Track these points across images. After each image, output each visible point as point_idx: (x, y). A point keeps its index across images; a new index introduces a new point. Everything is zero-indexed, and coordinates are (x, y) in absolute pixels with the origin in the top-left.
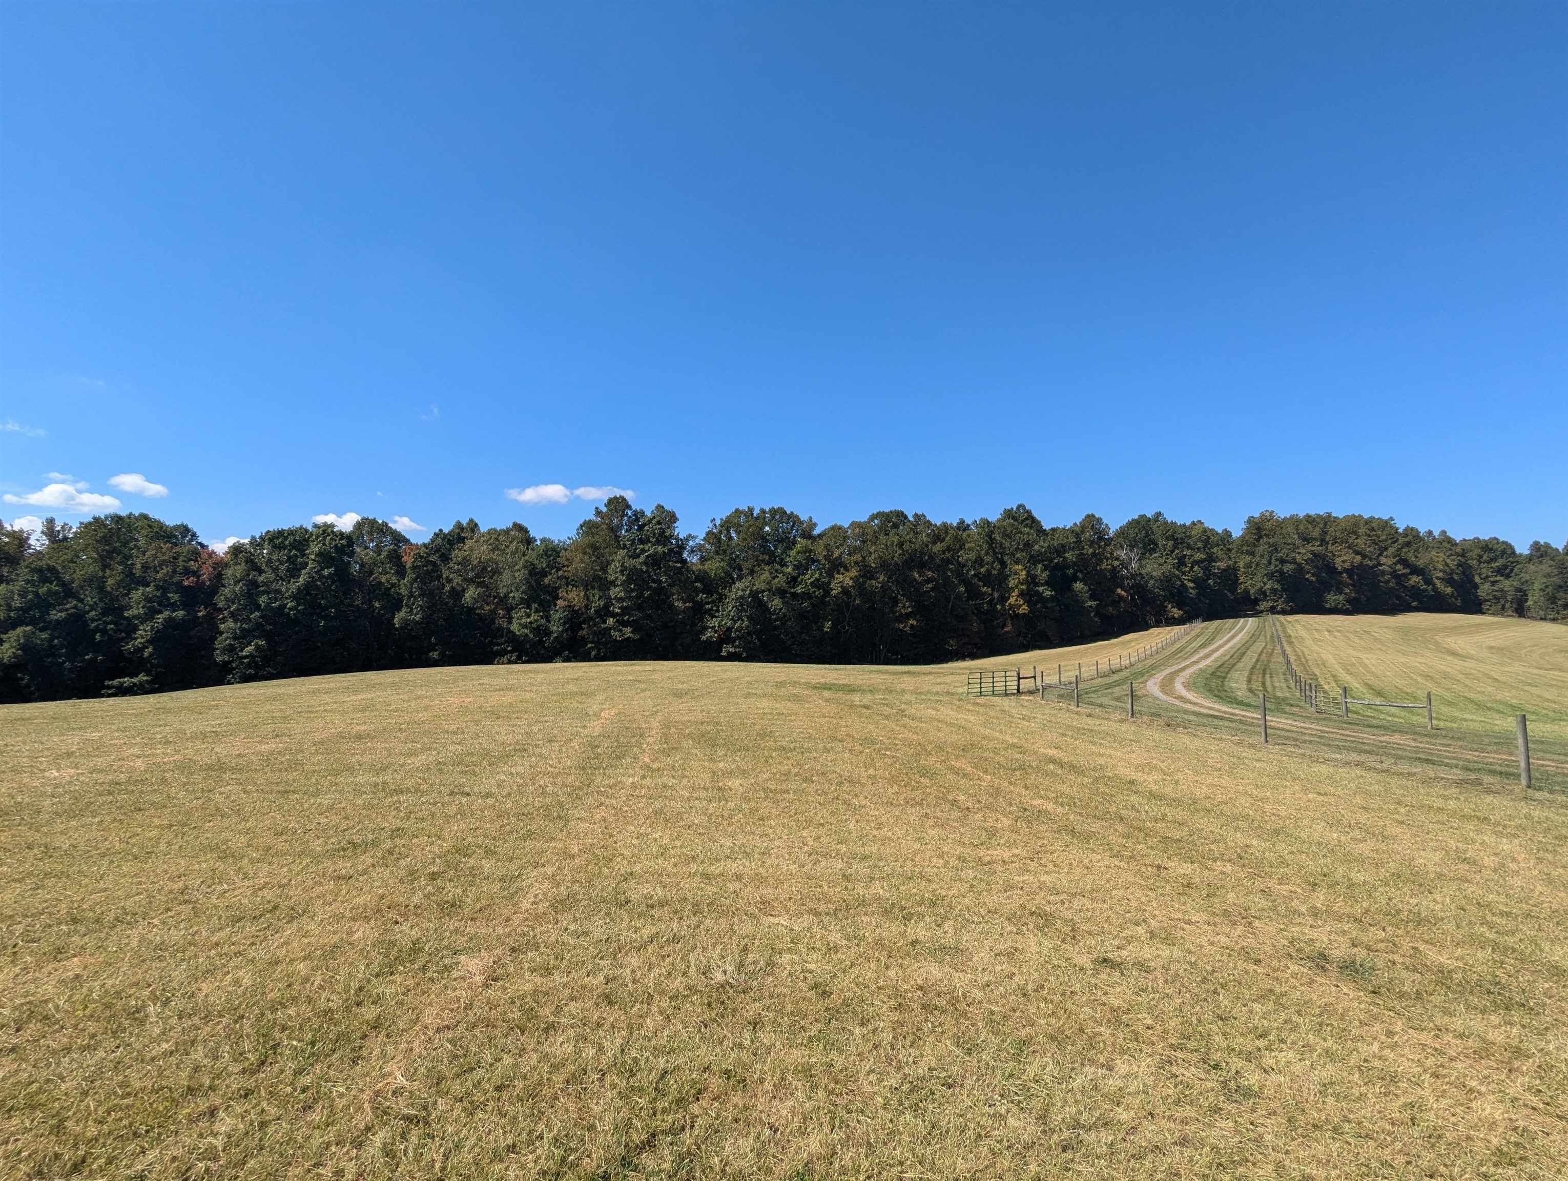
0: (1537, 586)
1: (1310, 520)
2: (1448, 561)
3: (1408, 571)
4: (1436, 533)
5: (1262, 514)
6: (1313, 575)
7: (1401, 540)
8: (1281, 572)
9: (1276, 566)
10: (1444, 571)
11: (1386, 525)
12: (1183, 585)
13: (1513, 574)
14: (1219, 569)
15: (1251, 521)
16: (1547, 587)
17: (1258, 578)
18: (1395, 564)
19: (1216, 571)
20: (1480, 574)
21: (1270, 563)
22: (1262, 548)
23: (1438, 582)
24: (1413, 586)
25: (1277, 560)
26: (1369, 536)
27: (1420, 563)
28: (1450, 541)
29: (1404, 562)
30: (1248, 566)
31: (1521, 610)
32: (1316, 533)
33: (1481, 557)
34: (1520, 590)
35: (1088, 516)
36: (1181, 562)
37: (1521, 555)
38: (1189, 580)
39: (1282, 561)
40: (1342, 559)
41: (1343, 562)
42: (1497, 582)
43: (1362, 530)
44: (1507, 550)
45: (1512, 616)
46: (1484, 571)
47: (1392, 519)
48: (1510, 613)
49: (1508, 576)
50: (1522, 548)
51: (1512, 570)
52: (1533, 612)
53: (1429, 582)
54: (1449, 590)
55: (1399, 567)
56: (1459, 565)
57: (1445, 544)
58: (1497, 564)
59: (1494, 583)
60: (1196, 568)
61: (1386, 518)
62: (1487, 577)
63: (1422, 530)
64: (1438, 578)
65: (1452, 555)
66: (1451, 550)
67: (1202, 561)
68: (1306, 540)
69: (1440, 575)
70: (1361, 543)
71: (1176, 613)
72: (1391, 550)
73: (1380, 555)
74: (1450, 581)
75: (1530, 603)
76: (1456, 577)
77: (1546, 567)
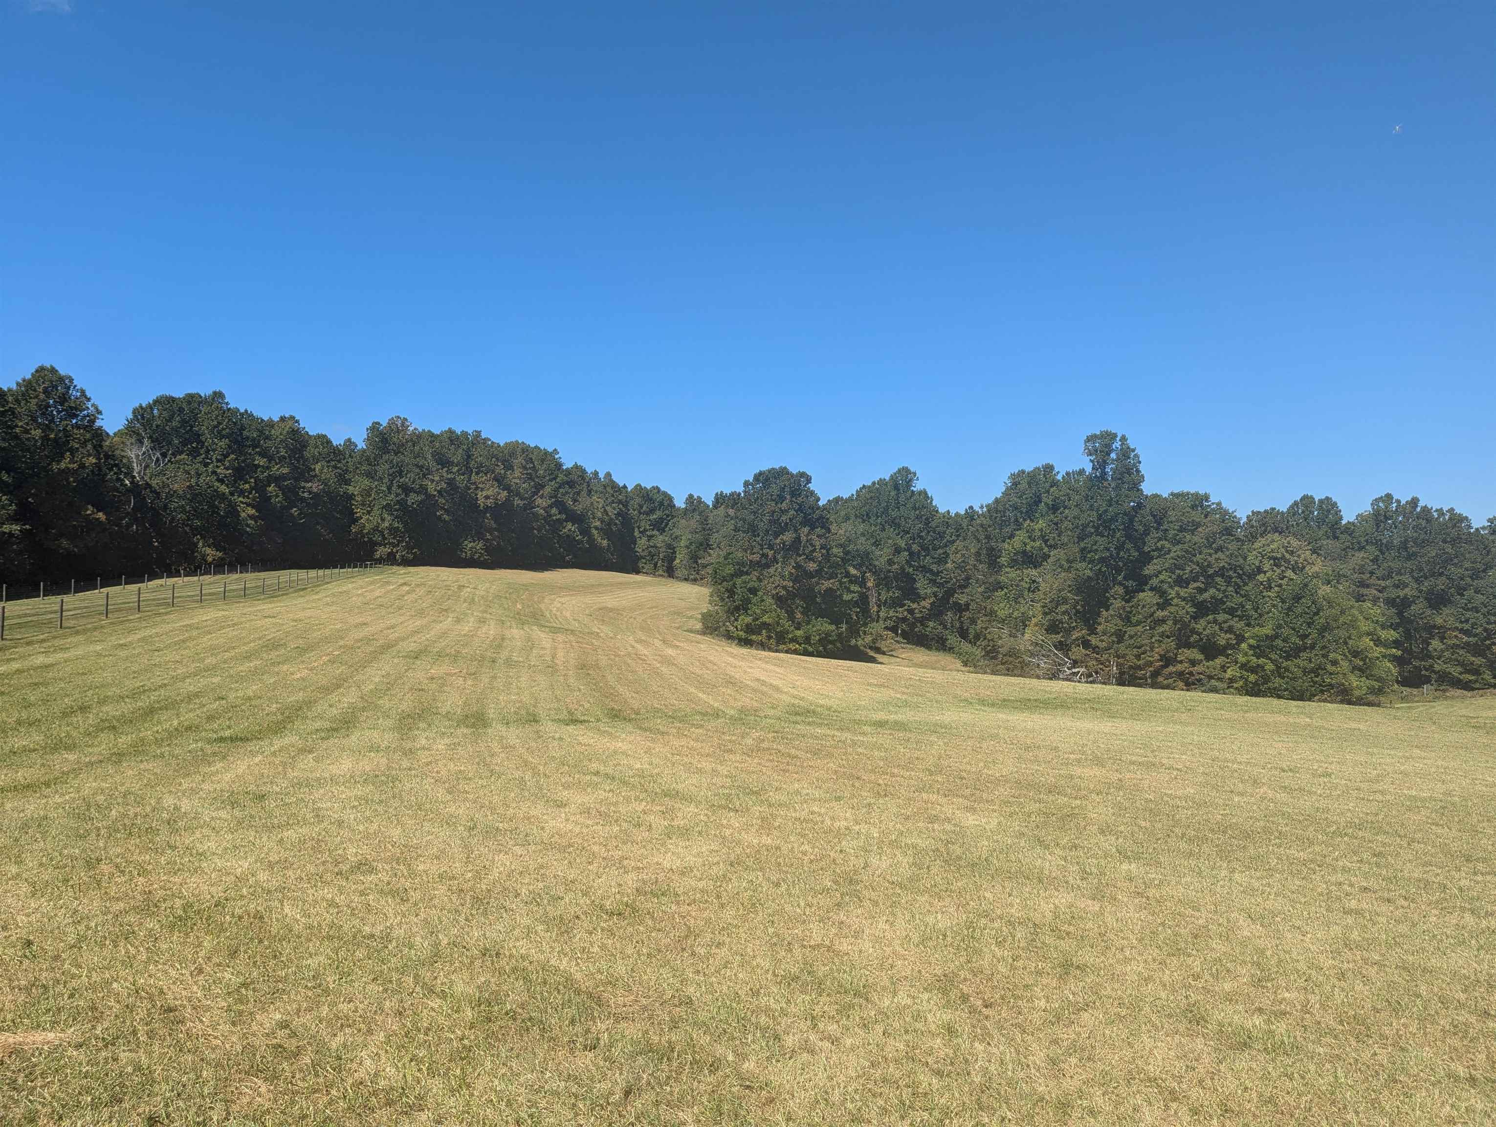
0: (683, 543)
1: (452, 438)
2: (608, 508)
3: (564, 516)
4: (601, 475)
5: (392, 422)
6: (447, 511)
7: (561, 477)
8: (402, 503)
9: (397, 495)
10: (602, 522)
11: (548, 458)
12: (233, 511)
13: (667, 529)
14: (310, 492)
15: (374, 428)
16: (691, 544)
17: (376, 511)
18: (551, 506)
19: (306, 495)
20: (639, 528)
21: (389, 488)
22: (383, 468)
23: (595, 532)
24: (568, 536)
25: (399, 487)
26: (525, 468)
27: (579, 508)
28: (614, 485)
29: (560, 505)
30: (367, 492)
31: (670, 572)
32: (457, 456)
33: (641, 507)
34: (669, 546)
35: (41, 370)
36: (240, 473)
37: (679, 509)
38: (248, 505)
39: (407, 490)
40: (484, 493)
41: (487, 497)
42: (652, 536)
43: (518, 461)
44: (666, 502)
45: (662, 576)
46: (643, 524)
47: (556, 451)
48: (661, 572)
49: (662, 531)
50: (680, 503)
51: (667, 524)
52: (678, 573)
53: (586, 532)
54: (605, 543)
55: (554, 511)
56: (618, 515)
57: (609, 489)
58: (655, 517)
59: (650, 537)
60: (272, 488)
61: (550, 450)
62: (645, 530)
63: (590, 470)
64: (596, 528)
65: (613, 502)
66: (613, 496)
67: (283, 477)
68: (443, 462)
69: (598, 524)
70: (515, 477)
71: (211, 554)
72: (548, 490)
73: (535, 493)
74: (607, 532)
75: (677, 561)
76: (614, 528)
77: (694, 522)
